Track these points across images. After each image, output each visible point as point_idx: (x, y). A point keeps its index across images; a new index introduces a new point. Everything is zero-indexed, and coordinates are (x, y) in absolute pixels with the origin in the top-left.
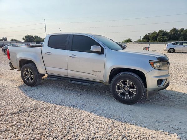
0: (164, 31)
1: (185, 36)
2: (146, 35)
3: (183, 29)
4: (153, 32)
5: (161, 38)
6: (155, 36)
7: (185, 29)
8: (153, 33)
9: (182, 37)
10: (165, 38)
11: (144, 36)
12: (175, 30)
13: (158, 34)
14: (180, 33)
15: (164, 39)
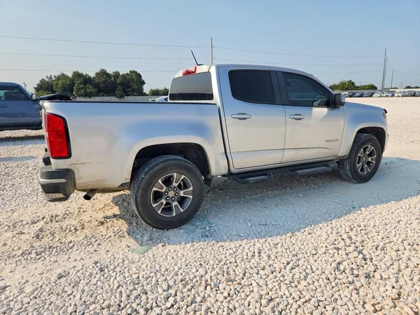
0: (84, 74)
1: (125, 86)
2: (42, 81)
3: (119, 74)
4: (59, 74)
5: (80, 89)
6: (68, 85)
7: (121, 74)
8: (58, 78)
9: (119, 88)
10: (90, 89)
11: (38, 82)
12: (103, 73)
13: (72, 81)
14: (115, 79)
15: (88, 90)
